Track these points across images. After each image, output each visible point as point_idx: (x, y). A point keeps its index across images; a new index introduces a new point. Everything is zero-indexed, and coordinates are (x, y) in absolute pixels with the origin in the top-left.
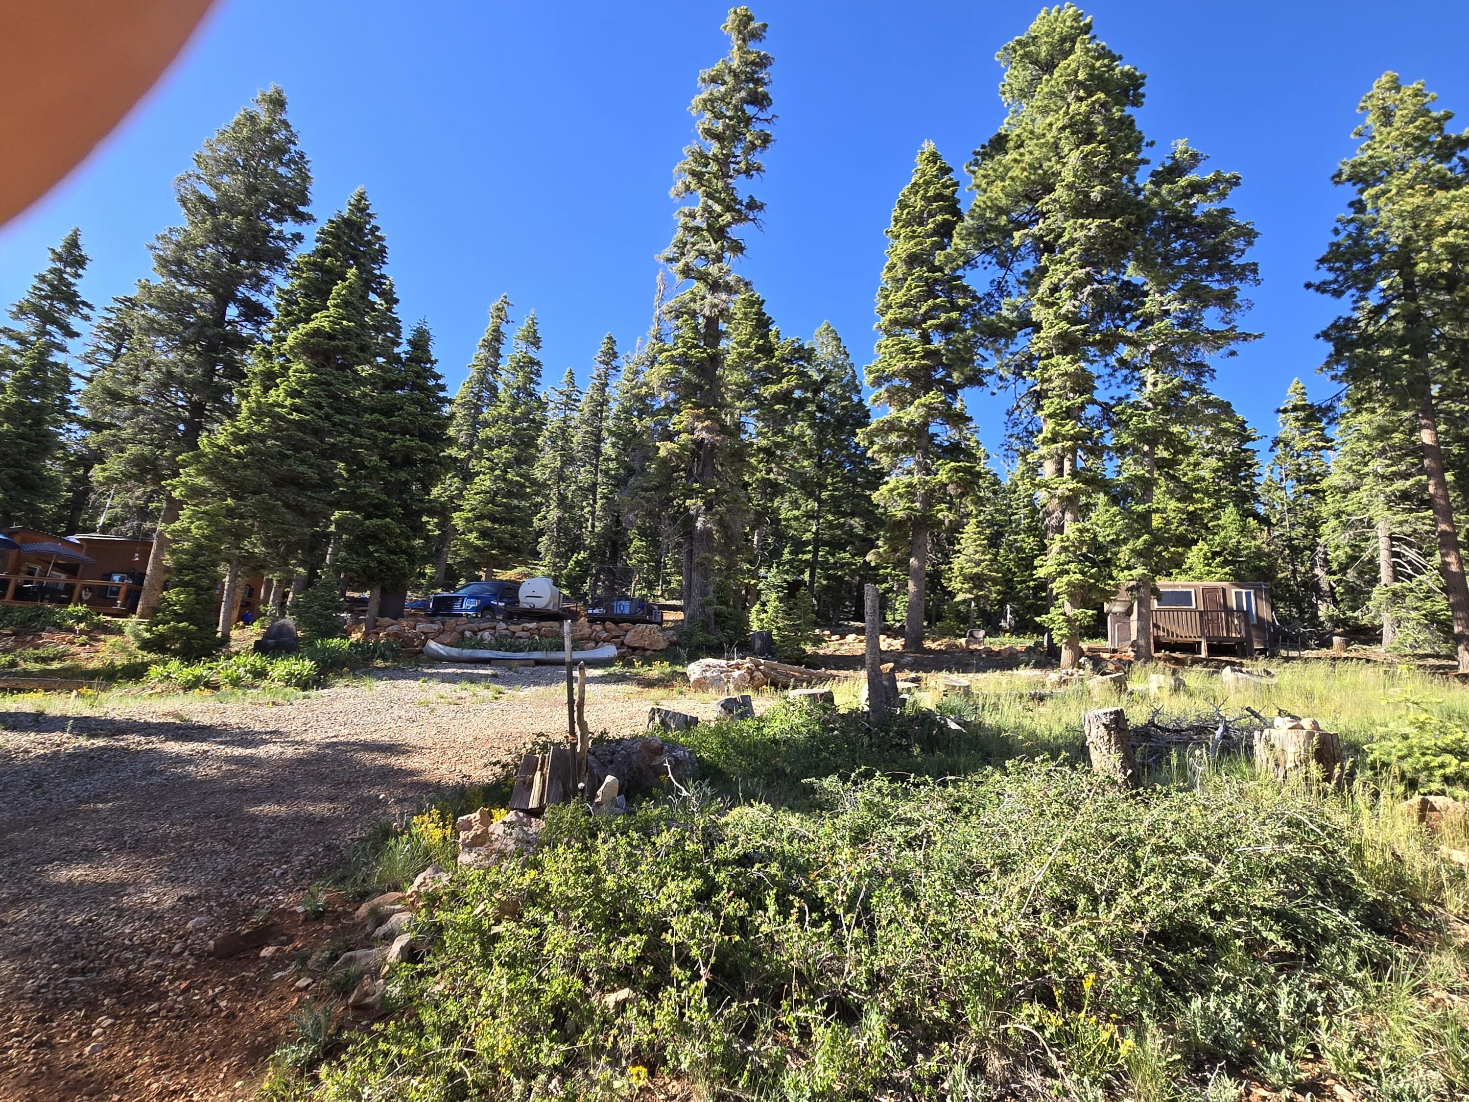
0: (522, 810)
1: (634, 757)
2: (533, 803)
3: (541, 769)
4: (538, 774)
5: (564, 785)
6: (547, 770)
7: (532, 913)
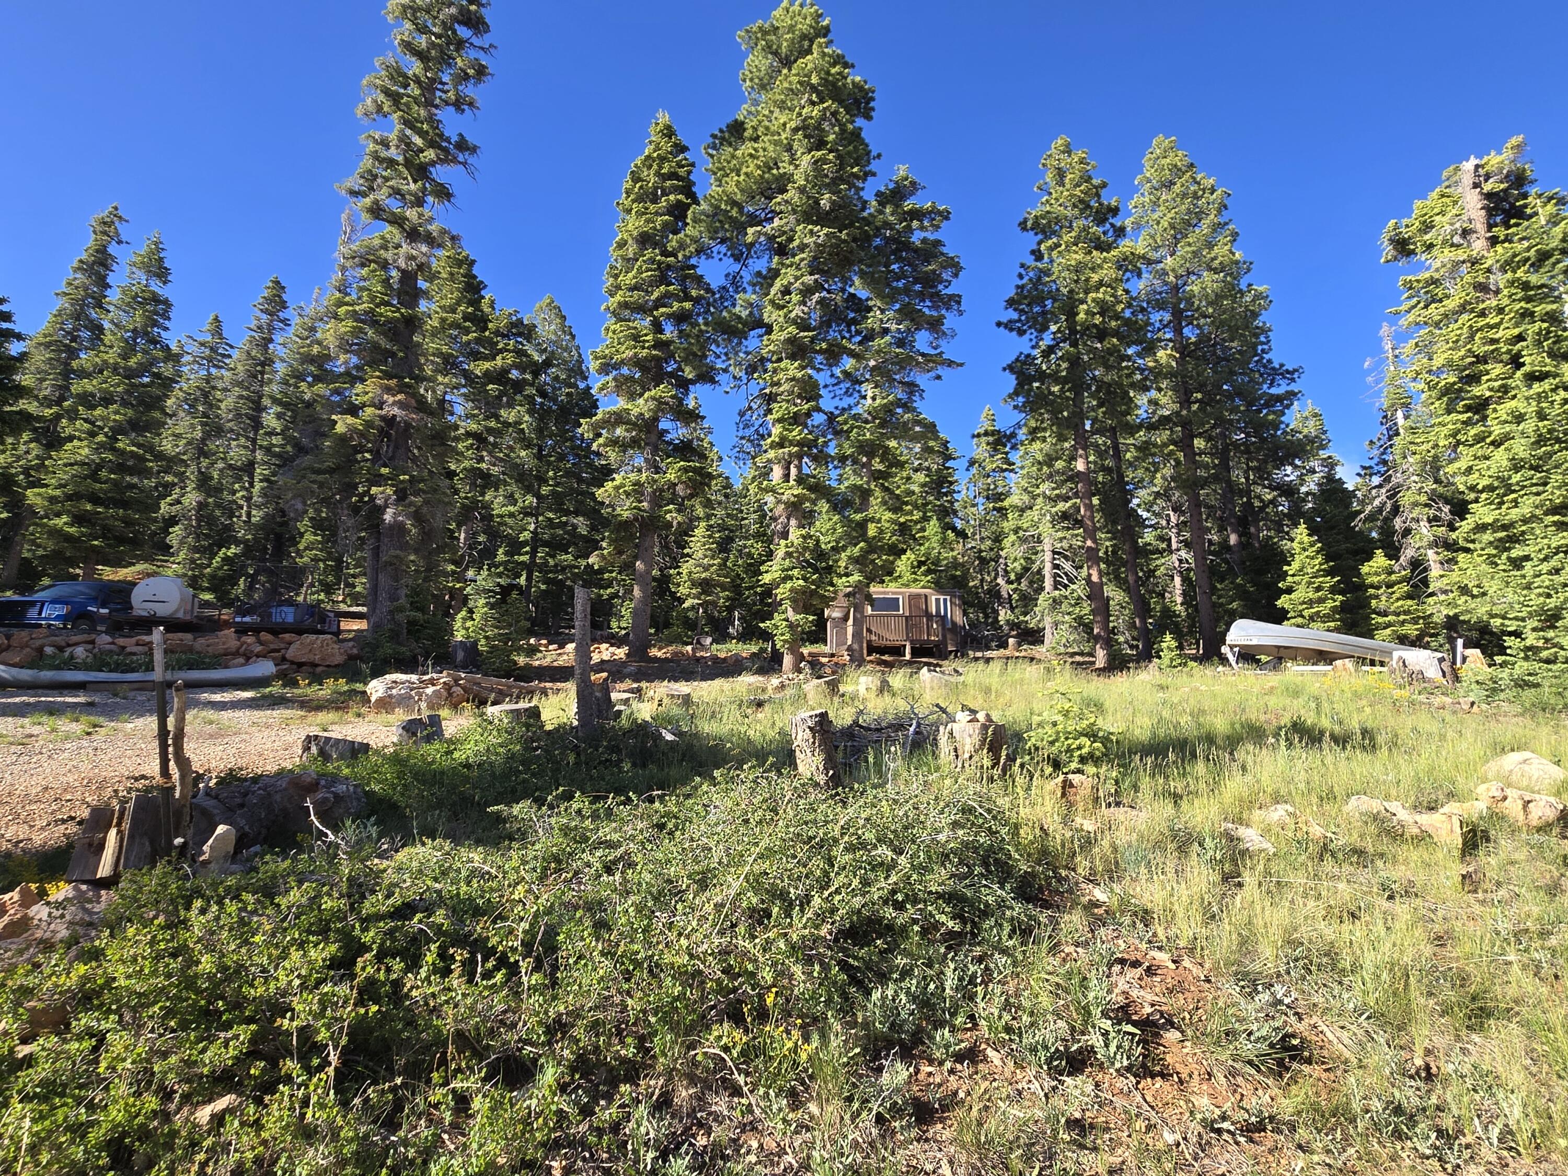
0: (84, 882)
1: (278, 797)
2: (104, 869)
3: (119, 825)
4: (113, 833)
5: (152, 843)
6: (126, 826)
7: (84, 1021)
